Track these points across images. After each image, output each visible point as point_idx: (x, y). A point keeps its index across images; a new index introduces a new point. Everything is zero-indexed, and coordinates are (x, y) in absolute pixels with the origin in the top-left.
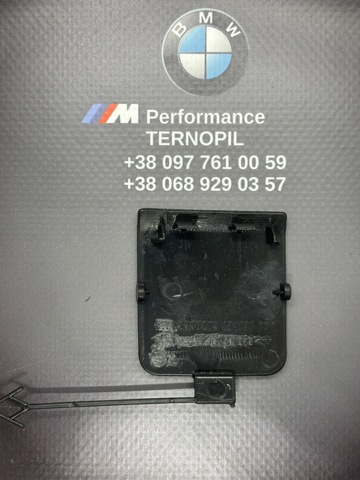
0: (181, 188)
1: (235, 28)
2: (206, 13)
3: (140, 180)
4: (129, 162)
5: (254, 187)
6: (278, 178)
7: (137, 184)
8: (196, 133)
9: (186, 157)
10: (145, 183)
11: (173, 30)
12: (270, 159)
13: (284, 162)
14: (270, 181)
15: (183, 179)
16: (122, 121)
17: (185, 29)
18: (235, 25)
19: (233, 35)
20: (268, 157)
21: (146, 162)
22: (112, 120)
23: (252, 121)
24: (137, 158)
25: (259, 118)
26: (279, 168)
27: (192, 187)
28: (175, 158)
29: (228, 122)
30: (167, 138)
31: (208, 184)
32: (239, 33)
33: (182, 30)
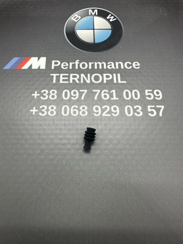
0: (77, 113)
1: (113, 17)
2: (93, 10)
3: (43, 108)
4: (36, 95)
5: (139, 113)
6: (157, 106)
7: (40, 110)
8: (89, 75)
9: (81, 91)
10: (48, 110)
11: (72, 18)
12: (148, 92)
13: (161, 94)
14: (151, 108)
15: (79, 107)
16: (33, 67)
17: (80, 17)
18: (112, 15)
19: (111, 20)
20: (146, 91)
21: (49, 94)
22: (26, 67)
23: (131, 67)
24: (42, 91)
25: (136, 65)
26: (156, 98)
27: (86, 113)
28: (72, 92)
29: (113, 67)
30: (67, 78)
31: (100, 110)
32: (115, 19)
33: (78, 18)
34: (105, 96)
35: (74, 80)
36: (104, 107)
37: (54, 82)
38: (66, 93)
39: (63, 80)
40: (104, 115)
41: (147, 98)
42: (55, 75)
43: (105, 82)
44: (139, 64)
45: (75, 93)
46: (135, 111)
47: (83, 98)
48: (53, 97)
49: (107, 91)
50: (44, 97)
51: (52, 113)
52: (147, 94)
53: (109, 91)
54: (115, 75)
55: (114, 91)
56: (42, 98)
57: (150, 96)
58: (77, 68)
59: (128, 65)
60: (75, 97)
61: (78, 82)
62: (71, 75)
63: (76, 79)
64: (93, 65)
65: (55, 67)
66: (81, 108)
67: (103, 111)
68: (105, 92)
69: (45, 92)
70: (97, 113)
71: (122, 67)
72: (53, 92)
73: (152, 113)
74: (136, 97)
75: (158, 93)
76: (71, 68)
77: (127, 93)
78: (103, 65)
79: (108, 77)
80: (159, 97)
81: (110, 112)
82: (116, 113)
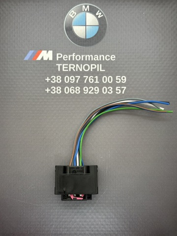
0: (74, 92)
1: (100, 13)
2: (86, 6)
3: (53, 88)
4: (48, 79)
5: (110, 92)
6: (122, 87)
7: (51, 90)
8: (81, 65)
9: (76, 77)
10: (56, 90)
11: (70, 14)
14: (118, 89)
17: (76, 13)
18: (100, 12)
19: (99, 17)
20: (117, 77)
21: (56, 79)
22: (39, 58)
24: (52, 77)
25: (113, 57)
26: (122, 82)
27: (79, 92)
28: (71, 77)
29: (98, 59)
30: (67, 68)
31: (87, 90)
32: (102, 15)
33: (74, 14)
34: (91, 81)
35: (72, 69)
36: (90, 88)
37: (59, 70)
38: (67, 78)
39: (65, 69)
40: (90, 93)
41: (117, 82)
42: (59, 65)
43: (91, 70)
44: (115, 57)
45: (72, 78)
46: (108, 90)
47: (77, 82)
48: (59, 81)
49: (92, 77)
50: (53, 81)
51: (59, 91)
52: (117, 79)
53: (94, 77)
54: (98, 65)
55: (97, 77)
56: (52, 81)
57: (118, 81)
58: (73, 59)
59: (108, 58)
60: (72, 81)
61: (74, 70)
62: (70, 65)
63: (73, 68)
64: (84, 58)
65: (59, 59)
66: (76, 88)
67: (89, 90)
68: (91, 78)
69: (53, 78)
70: (86, 92)
71: (104, 59)
72: (59, 78)
73: (118, 91)
74: (110, 81)
75: (124, 78)
76: (69, 59)
77: (105, 78)
78: (91, 57)
79: (93, 66)
80: (124, 81)
81: (93, 91)
82: (97, 92)
